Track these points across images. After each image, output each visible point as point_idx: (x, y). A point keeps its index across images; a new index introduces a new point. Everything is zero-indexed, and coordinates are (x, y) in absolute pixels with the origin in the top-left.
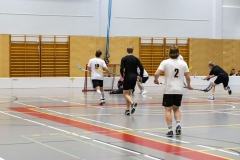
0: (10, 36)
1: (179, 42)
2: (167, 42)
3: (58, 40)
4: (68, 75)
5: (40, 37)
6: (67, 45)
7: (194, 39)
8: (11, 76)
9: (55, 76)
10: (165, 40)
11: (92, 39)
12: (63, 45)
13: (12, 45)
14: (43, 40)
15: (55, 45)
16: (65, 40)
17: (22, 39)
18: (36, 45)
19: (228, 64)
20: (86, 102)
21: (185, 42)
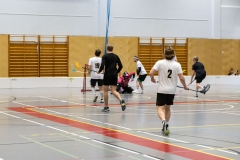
0: (9, 36)
1: (178, 42)
2: (166, 42)
3: (57, 40)
4: (67, 75)
5: (39, 37)
6: (66, 45)
7: (192, 39)
8: (10, 76)
9: (53, 75)
10: (163, 40)
11: (91, 39)
12: (61, 45)
13: (11, 44)
14: (42, 40)
15: (54, 45)
16: (64, 40)
17: (21, 39)
18: (35, 45)
19: (226, 64)
20: (85, 102)
21: (184, 42)
